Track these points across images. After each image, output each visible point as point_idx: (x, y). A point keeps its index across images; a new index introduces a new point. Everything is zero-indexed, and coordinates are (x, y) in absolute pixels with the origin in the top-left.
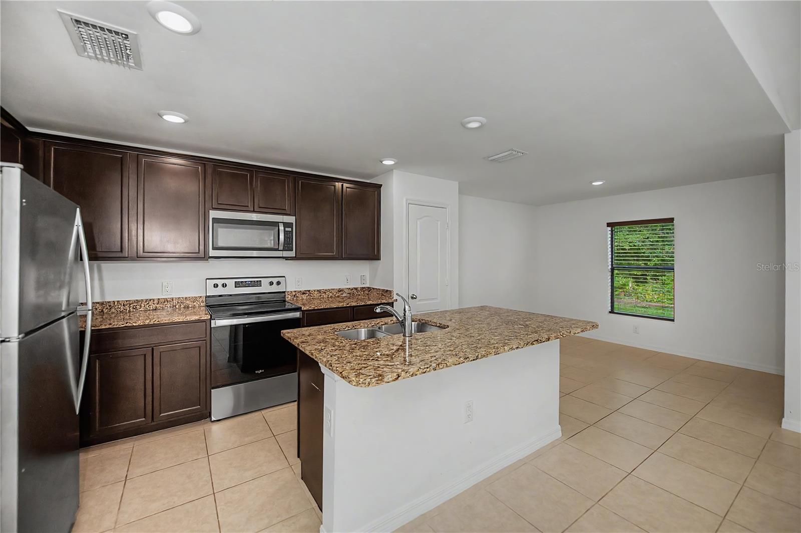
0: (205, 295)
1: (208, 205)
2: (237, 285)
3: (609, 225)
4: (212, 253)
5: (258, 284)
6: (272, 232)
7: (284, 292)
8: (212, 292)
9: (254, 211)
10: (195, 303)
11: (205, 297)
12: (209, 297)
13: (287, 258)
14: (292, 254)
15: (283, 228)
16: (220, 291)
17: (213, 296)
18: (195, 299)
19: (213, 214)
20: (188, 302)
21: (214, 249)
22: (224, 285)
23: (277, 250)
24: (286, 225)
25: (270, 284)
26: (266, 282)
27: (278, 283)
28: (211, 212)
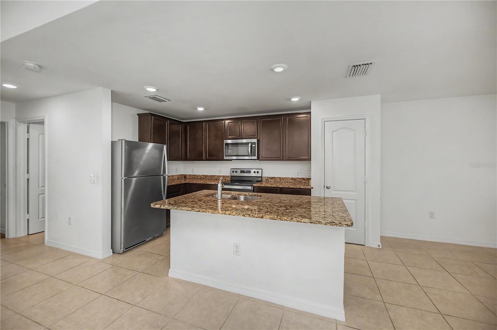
2: (241, 172)
4: (225, 158)
5: (249, 172)
9: (241, 138)
12: (231, 176)
14: (256, 158)
16: (235, 174)
20: (226, 178)
22: (236, 172)
23: (249, 156)
25: (255, 172)
26: (252, 171)
27: (258, 172)
28: (224, 141)
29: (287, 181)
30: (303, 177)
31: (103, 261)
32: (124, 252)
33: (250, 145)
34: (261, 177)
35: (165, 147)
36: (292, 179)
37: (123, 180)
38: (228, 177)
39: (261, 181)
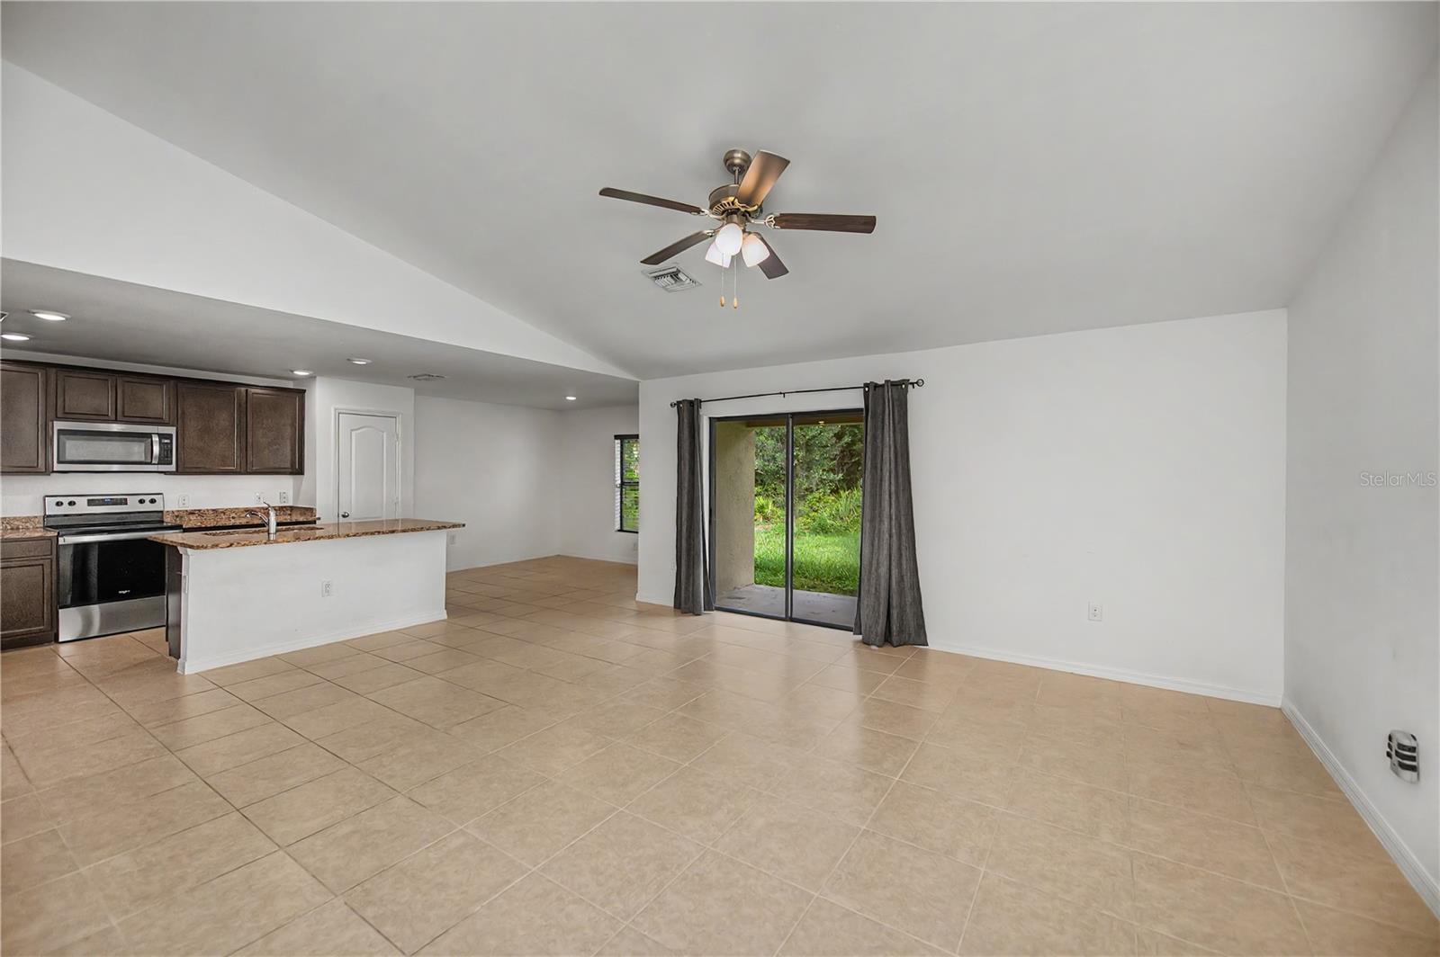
0: (43, 514)
1: (51, 414)
2: (91, 503)
3: (616, 437)
4: (57, 467)
5: (124, 502)
6: (143, 445)
7: (162, 512)
8: (52, 510)
9: (116, 421)
10: (28, 524)
11: (42, 519)
12: (50, 516)
13: (165, 473)
14: (172, 468)
15: (157, 439)
16: (66, 509)
17: (55, 516)
18: (28, 519)
19: (58, 425)
20: (18, 523)
21: (59, 462)
22: (72, 504)
23: (150, 463)
24: (161, 436)
25: (141, 501)
26: (133, 499)
28: (54, 422)
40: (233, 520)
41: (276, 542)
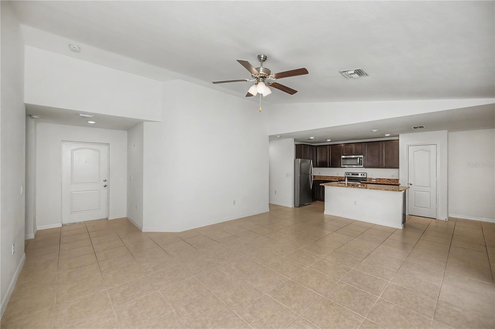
2: (352, 174)
4: (342, 166)
5: (358, 175)
6: (355, 160)
9: (353, 155)
14: (362, 166)
22: (349, 174)
23: (358, 165)
24: (360, 158)
25: (361, 175)
26: (360, 174)
27: (364, 175)
28: (342, 156)
29: (384, 180)
30: (396, 179)
31: (292, 208)
32: (299, 207)
33: (358, 159)
34: (366, 178)
35: (312, 161)
36: (388, 179)
37: (299, 176)
38: (343, 177)
39: (366, 180)
40: (384, 182)
41: (347, 187)
